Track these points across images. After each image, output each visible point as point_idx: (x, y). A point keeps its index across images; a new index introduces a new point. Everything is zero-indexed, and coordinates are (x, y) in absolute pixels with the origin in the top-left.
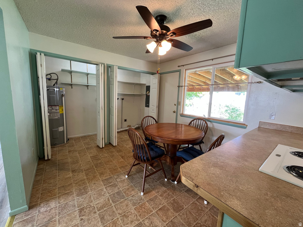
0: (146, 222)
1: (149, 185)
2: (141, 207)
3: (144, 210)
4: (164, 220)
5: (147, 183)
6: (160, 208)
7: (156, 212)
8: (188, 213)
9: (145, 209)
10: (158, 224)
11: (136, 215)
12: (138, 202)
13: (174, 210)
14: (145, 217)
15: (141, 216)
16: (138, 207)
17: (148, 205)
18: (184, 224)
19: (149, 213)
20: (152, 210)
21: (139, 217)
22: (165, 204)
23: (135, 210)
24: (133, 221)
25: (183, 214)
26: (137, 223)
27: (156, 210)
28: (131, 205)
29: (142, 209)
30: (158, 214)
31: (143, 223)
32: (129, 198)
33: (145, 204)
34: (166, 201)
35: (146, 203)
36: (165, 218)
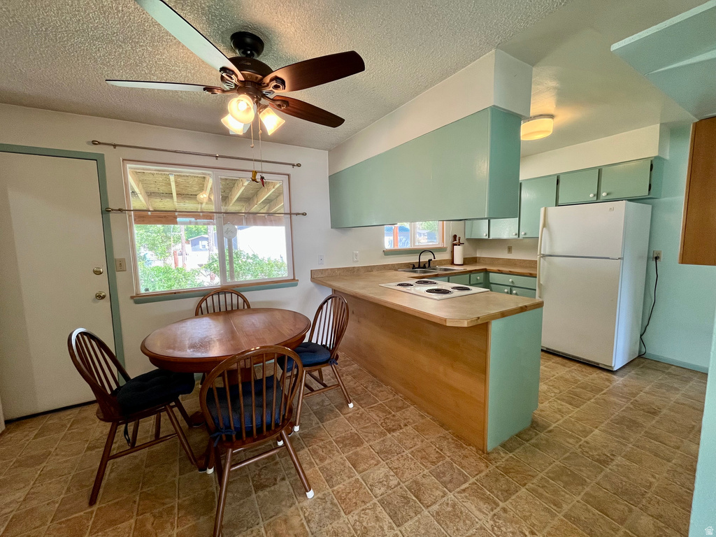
0: (378, 492)
1: (283, 479)
2: (345, 499)
3: (350, 496)
4: (376, 463)
5: (274, 484)
6: (351, 466)
7: (360, 472)
8: (365, 430)
9: (349, 493)
10: (383, 473)
11: (363, 510)
12: (330, 506)
13: (358, 446)
14: (368, 493)
15: (366, 500)
16: (343, 506)
17: (341, 486)
18: (382, 439)
19: (361, 484)
20: (354, 479)
21: (368, 505)
22: (344, 456)
23: (349, 513)
24: (376, 517)
25: (367, 436)
26: (381, 508)
27: (356, 473)
28: (335, 524)
29: (350, 499)
30: (365, 470)
31: (380, 498)
32: (314, 530)
33: (338, 492)
34: (337, 454)
35: (335, 488)
36: (373, 461)
